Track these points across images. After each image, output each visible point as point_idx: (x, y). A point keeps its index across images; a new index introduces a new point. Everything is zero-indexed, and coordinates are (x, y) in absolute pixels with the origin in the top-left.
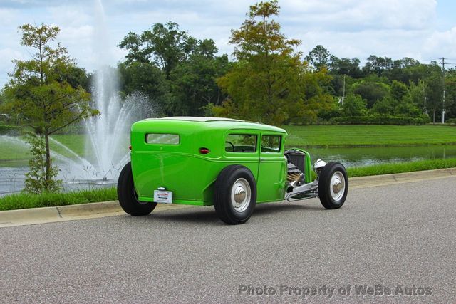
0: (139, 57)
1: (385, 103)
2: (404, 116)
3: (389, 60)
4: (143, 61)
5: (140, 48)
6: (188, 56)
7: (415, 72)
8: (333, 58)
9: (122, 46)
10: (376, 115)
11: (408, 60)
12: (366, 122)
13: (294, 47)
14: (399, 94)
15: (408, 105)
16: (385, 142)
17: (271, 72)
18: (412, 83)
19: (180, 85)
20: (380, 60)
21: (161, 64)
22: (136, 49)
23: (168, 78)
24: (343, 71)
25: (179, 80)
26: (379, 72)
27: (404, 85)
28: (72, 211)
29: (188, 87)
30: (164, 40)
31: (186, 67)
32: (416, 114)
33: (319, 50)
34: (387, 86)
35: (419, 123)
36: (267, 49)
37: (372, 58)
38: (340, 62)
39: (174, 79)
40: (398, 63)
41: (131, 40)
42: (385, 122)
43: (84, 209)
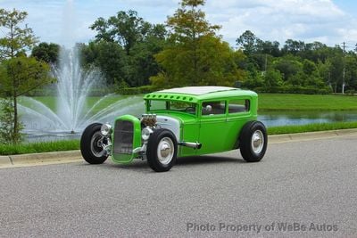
0: (106, 37)
1: (297, 77)
2: (312, 88)
3: (302, 43)
4: (109, 40)
5: (107, 30)
6: (144, 37)
7: (322, 53)
8: (258, 41)
9: (93, 28)
10: (290, 86)
11: (318, 43)
12: (282, 92)
13: (216, 31)
14: (309, 70)
15: (316, 79)
16: (297, 108)
17: (197, 51)
18: (320, 62)
19: (137, 60)
20: (296, 43)
21: (123, 43)
22: (104, 31)
23: (128, 54)
24: (266, 51)
25: (137, 56)
26: (294, 52)
27: (313, 63)
28: (22, 159)
29: (144, 61)
30: (126, 24)
31: (142, 45)
32: (322, 86)
33: (248, 35)
34: (300, 64)
35: (323, 93)
36: (194, 32)
37: (289, 41)
38: (264, 44)
39: (133, 55)
40: (309, 45)
41: (100, 24)
42: (297, 91)
43: (32, 158)
